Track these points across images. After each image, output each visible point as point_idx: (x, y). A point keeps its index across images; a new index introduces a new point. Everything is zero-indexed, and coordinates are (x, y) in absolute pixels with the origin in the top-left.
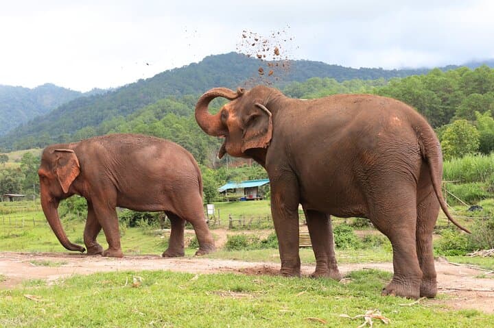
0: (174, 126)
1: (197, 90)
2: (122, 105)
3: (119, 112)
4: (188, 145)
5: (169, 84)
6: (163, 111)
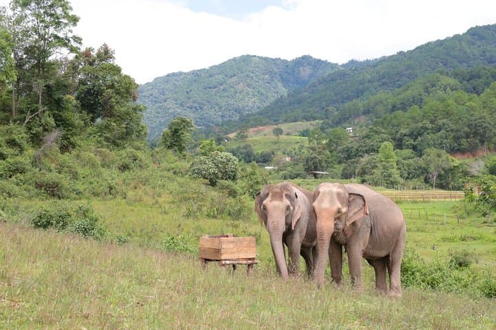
0: (467, 104)
1: (461, 63)
2: (384, 78)
3: (380, 86)
4: (487, 125)
5: (431, 57)
6: (433, 86)
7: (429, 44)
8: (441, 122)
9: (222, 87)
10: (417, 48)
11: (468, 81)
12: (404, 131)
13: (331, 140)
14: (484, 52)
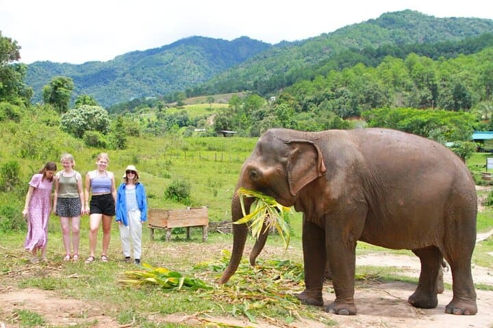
0: (364, 75)
4: (378, 92)
7: (347, 27)
8: (339, 90)
9: (172, 64)
10: (338, 30)
11: (376, 57)
12: (308, 98)
13: (247, 106)
14: (393, 34)
